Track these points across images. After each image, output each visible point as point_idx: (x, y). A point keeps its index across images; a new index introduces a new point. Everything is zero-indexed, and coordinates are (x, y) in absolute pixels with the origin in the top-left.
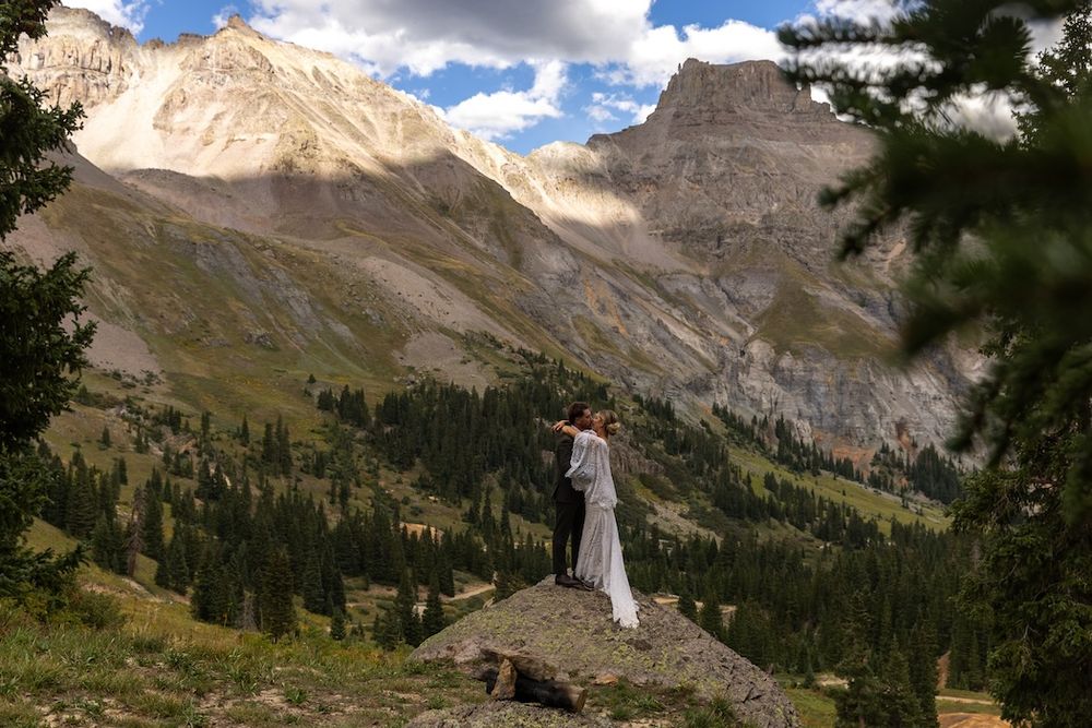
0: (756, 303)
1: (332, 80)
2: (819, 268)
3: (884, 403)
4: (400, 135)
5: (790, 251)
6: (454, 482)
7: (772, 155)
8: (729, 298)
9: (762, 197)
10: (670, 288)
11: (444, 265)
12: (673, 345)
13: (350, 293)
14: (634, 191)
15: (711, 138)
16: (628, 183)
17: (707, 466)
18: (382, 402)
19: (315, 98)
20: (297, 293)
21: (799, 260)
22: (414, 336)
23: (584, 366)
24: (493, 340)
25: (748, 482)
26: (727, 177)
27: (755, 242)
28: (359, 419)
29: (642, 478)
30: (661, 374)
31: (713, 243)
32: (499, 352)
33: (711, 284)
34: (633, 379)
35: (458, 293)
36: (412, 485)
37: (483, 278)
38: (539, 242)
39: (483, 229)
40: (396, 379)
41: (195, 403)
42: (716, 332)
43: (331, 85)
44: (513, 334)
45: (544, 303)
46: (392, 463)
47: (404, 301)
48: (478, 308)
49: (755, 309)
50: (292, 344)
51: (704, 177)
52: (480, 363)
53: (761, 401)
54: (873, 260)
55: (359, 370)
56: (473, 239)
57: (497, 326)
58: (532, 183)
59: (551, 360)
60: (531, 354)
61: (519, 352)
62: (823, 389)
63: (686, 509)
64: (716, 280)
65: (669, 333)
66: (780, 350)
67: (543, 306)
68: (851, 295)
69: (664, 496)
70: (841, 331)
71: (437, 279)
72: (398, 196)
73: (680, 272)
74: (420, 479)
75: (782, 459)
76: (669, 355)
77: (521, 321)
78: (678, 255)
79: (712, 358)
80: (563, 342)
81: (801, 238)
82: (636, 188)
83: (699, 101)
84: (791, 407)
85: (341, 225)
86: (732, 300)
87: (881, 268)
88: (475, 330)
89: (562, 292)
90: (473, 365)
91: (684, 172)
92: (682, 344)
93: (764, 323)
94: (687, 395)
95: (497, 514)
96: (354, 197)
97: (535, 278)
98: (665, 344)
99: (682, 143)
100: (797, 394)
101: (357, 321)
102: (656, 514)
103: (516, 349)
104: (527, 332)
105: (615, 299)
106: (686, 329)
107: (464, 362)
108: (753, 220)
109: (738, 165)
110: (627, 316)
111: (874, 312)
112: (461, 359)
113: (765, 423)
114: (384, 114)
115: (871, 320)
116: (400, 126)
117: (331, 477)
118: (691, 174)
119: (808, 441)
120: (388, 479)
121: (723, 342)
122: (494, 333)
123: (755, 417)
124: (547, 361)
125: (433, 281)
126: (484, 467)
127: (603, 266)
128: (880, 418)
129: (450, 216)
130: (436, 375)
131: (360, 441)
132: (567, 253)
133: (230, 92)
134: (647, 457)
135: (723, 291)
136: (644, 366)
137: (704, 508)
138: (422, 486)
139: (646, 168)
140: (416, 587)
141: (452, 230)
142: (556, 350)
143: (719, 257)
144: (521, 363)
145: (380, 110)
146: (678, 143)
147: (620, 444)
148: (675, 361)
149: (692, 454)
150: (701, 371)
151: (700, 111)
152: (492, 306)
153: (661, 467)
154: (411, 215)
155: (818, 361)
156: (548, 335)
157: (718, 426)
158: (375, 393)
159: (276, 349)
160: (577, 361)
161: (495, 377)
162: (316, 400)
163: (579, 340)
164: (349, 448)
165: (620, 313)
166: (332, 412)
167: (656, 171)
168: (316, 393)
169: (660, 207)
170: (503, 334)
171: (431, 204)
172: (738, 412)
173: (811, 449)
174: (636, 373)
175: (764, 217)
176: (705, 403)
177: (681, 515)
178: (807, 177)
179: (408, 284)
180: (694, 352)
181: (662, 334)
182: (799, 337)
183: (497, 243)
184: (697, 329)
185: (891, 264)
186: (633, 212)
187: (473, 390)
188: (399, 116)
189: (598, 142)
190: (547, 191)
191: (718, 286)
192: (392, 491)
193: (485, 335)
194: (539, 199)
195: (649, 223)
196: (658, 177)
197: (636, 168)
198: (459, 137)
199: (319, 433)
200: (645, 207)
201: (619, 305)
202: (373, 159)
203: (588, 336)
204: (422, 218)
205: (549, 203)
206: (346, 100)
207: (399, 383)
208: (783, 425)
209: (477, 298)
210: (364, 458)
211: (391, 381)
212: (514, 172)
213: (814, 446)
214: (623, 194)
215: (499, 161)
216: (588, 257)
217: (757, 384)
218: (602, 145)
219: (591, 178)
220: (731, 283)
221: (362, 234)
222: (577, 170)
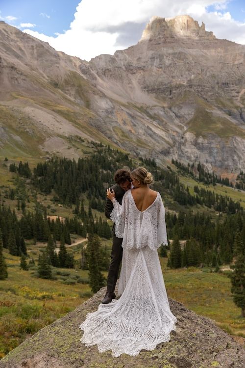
0: (187, 117)
1: (5, 33)
2: (211, 101)
3: (240, 155)
4: (36, 55)
5: (199, 94)
6: (68, 198)
7: (190, 55)
8: (176, 115)
9: (187, 73)
10: (152, 113)
11: (58, 108)
12: (154, 136)
13: (19, 122)
14: (134, 73)
15: (165, 49)
16: (132, 70)
17: (170, 185)
18: (36, 167)
21: (204, 98)
22: (47, 139)
24: (80, 139)
25: (188, 190)
26: (172, 65)
27: (185, 91)
28: (27, 175)
30: (150, 148)
31: (168, 93)
32: (83, 143)
33: (168, 110)
34: (139, 151)
35: (64, 120)
36: (51, 200)
37: (74, 113)
38: (96, 97)
39: (73, 93)
40: (41, 157)
42: (172, 130)
43: (5, 35)
44: (88, 135)
46: (42, 192)
47: (42, 124)
48: (73, 125)
49: (187, 119)
51: (163, 66)
52: (75, 148)
53: (191, 157)
54: (233, 96)
55: (25, 154)
56: (69, 97)
57: (81, 132)
58: (93, 72)
59: (105, 145)
60: (96, 144)
61: (91, 143)
62: (215, 150)
64: (170, 108)
65: (152, 131)
66: (197, 136)
67: (100, 123)
68: (225, 111)
70: (222, 126)
71: (56, 114)
72: (37, 81)
73: (155, 106)
74: (54, 198)
75: (201, 180)
76: (153, 141)
77: (91, 130)
78: (154, 99)
79: (171, 141)
80: (109, 138)
81: (204, 89)
83: (159, 34)
84: (203, 159)
85: (14, 94)
86: (177, 116)
87: (237, 100)
88: (73, 135)
89: (108, 117)
90: (73, 150)
91: (155, 64)
92: (157, 135)
93: (191, 125)
94: (161, 156)
95: (87, 210)
96: (18, 82)
97: (96, 112)
98: (151, 136)
99: (154, 52)
100: (205, 153)
101: (23, 134)
103: (90, 141)
104: (94, 134)
105: (129, 119)
106: (159, 129)
107: (69, 149)
108: (184, 82)
109: (177, 59)
110: (135, 125)
111: (235, 118)
112: (67, 147)
113: (193, 166)
114: (28, 46)
115: (234, 121)
116: (35, 51)
117: (17, 199)
118: (158, 65)
119: (211, 172)
120: (40, 198)
121: (175, 134)
122: (80, 136)
123: (189, 164)
124: (103, 146)
125: (53, 115)
126: (80, 191)
127: (124, 105)
128: (239, 160)
129: (59, 88)
130: (57, 154)
131: (28, 184)
132: (108, 100)
135: (173, 112)
136: (143, 145)
137: (170, 202)
138: (55, 200)
139: (139, 63)
140: (55, 242)
141: (60, 94)
142: (106, 142)
143: (171, 99)
144: (92, 147)
145: (26, 44)
146: (151, 52)
148: (155, 142)
149: (164, 180)
150: (166, 146)
151: (160, 38)
152: (79, 124)
154: (43, 88)
155: (213, 139)
156: (103, 135)
157: (174, 168)
158: (33, 163)
160: (115, 145)
161: (82, 153)
162: (9, 168)
163: (115, 136)
164: (24, 187)
165: (132, 124)
166: (16, 172)
167: (143, 64)
168: (9, 165)
169: (146, 79)
170: (84, 136)
171: (51, 83)
172: (182, 162)
174: (140, 148)
175: (189, 81)
176: (168, 159)
178: (205, 63)
179: (43, 117)
180: (163, 138)
181: (150, 132)
182: (205, 130)
183: (79, 98)
184: (164, 129)
185: (241, 97)
186: (135, 82)
187: (74, 160)
188: (35, 47)
189: (118, 54)
190: (99, 76)
191: (171, 111)
192: (43, 203)
193: (77, 137)
194: (96, 79)
195: (142, 86)
196: (144, 67)
197: (135, 63)
198: (61, 54)
199: (11, 181)
200: (139, 79)
201: (131, 121)
202: (25, 66)
203: (119, 134)
204: (47, 89)
205: (100, 80)
206: (12, 41)
207: (43, 159)
208: (200, 166)
209: (72, 121)
210: (30, 190)
211: (39, 158)
212: (84, 68)
213: (213, 174)
214: (130, 75)
215: (78, 63)
216: (117, 102)
217: (189, 150)
218: (120, 55)
219: (116, 69)
220: (177, 109)
221: (23, 98)
222: (110, 66)
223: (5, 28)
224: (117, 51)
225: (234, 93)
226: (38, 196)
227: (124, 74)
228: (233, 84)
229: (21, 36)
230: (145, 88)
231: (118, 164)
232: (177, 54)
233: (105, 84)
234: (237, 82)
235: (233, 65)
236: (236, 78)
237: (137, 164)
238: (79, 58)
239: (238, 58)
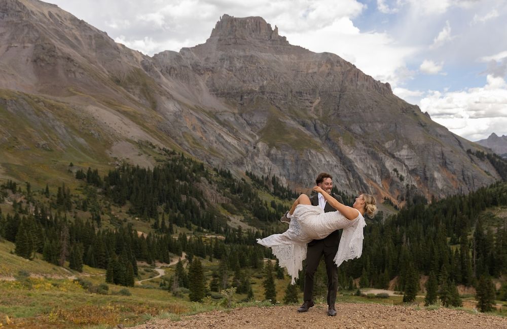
0: (259, 125)
1: (58, 19)
2: (285, 109)
3: (315, 169)
4: (94, 46)
5: (272, 102)
6: (145, 211)
7: (263, 59)
8: (247, 123)
9: (259, 78)
10: (221, 119)
11: (123, 109)
12: (226, 145)
13: (83, 123)
14: (202, 74)
15: (236, 51)
16: (199, 70)
17: (249, 199)
18: (107, 175)
19: (51, 27)
20: (58, 123)
21: (277, 107)
22: (115, 143)
23: (191, 155)
24: (151, 144)
25: (266, 205)
26: (244, 69)
27: (257, 98)
28: (97, 183)
29: (223, 205)
30: (223, 158)
31: (239, 98)
32: (154, 150)
33: (239, 117)
34: (211, 160)
35: (131, 122)
36: (127, 213)
37: (142, 115)
38: (163, 98)
39: (138, 92)
40: (109, 164)
41: (18, 177)
42: (242, 138)
43: (58, 21)
44: (159, 141)
45: (169, 126)
46: (116, 203)
47: (108, 127)
48: (142, 129)
49: (259, 128)
50: (59, 148)
51: (234, 69)
52: (147, 155)
53: (265, 169)
54: (307, 106)
55: (91, 159)
56: (133, 96)
57: (150, 137)
58: (156, 69)
59: (177, 153)
60: (169, 151)
61: (163, 150)
62: (289, 163)
63: (243, 218)
64: (241, 115)
65: (224, 139)
66: (271, 146)
67: (169, 128)
68: (298, 122)
69: (233, 212)
70: (296, 138)
71: (122, 116)
72: (97, 76)
73: (225, 111)
74: (130, 210)
75: (275, 194)
76: (225, 149)
77: (161, 135)
78: (223, 103)
79: (244, 152)
80: (180, 144)
81: (277, 96)
82: (203, 73)
83: (230, 34)
84: (276, 171)
85: (71, 90)
86: (249, 124)
87: (310, 110)
88: (143, 140)
89: (177, 121)
90: (143, 157)
91: (225, 66)
92: (230, 144)
93: (263, 134)
94: (235, 167)
96: (75, 76)
97: (163, 115)
98: (223, 144)
99: (223, 53)
100: (279, 165)
101: (88, 136)
102: (230, 221)
103: (162, 148)
104: (164, 140)
105: (200, 124)
106: (230, 137)
107: (139, 155)
108: (256, 88)
109: (248, 63)
110: (205, 132)
111: (309, 129)
112: (137, 153)
113: (267, 179)
114: (86, 35)
115: (307, 132)
116: (94, 42)
117: (90, 211)
118: (227, 67)
119: (285, 186)
120: (115, 210)
121: (246, 143)
122: (151, 141)
123: (263, 176)
124: (176, 154)
125: (120, 117)
126: (157, 204)
127: (192, 109)
128: (314, 175)
129: (121, 85)
130: (128, 161)
131: (99, 193)
132: (176, 103)
133: (8, 22)
134: (224, 196)
135: (244, 120)
136: (215, 154)
137: (250, 217)
138: (131, 212)
139: (207, 64)
140: (154, 260)
141: (123, 92)
142: (179, 149)
143: (242, 105)
144: (165, 155)
145: (83, 33)
146: (221, 53)
147: (212, 191)
148: (228, 151)
149: (242, 194)
150: (239, 156)
151: (230, 39)
152: (147, 128)
153: (230, 200)
154: (103, 84)
155: (287, 151)
156: (174, 141)
157: (249, 181)
158: (103, 171)
159: (51, 150)
160: (187, 153)
161: (155, 162)
162: (75, 175)
163: (186, 143)
164: (94, 197)
165: (202, 130)
166: (83, 180)
167: (212, 65)
168: (75, 171)
169: (215, 82)
170: (155, 142)
171: (112, 79)
172: (256, 174)
173: (287, 189)
174: (213, 158)
175: (261, 87)
176: (243, 170)
177: (241, 221)
178: (278, 69)
179: (109, 118)
180: (235, 148)
181: (221, 140)
182: (278, 140)
183: (145, 98)
184: (235, 137)
185: (315, 108)
186: (202, 84)
187: (149, 168)
188: (93, 37)
189: (185, 51)
190: (163, 74)
191: (242, 117)
192: (118, 216)
193: (147, 142)
194: (159, 77)
195: (210, 88)
196: (213, 68)
197: (202, 63)
198: (120, 47)
199: (79, 190)
200: (207, 81)
201: (201, 127)
202: (82, 57)
203: (190, 141)
204: (109, 86)
205: (164, 79)
206: (66, 28)
207: (111, 165)
208: (275, 179)
209: (140, 125)
210: (102, 201)
211: (108, 164)
212: (147, 64)
213: (288, 188)
214: (197, 76)
215: (140, 59)
216: (185, 105)
217: (262, 161)
218: (187, 53)
219: (182, 68)
220: (248, 116)
221: (82, 94)
222: (175, 64)
223: (58, 13)
224: (184, 49)
225: (308, 103)
226: (112, 207)
227: (191, 74)
228: (306, 94)
229: (77, 23)
230: (214, 91)
231: (194, 174)
232: (249, 57)
233: (170, 84)
234: (311, 92)
235: (307, 74)
236: (310, 87)
237: (212, 175)
238: (141, 53)
239: (312, 66)
